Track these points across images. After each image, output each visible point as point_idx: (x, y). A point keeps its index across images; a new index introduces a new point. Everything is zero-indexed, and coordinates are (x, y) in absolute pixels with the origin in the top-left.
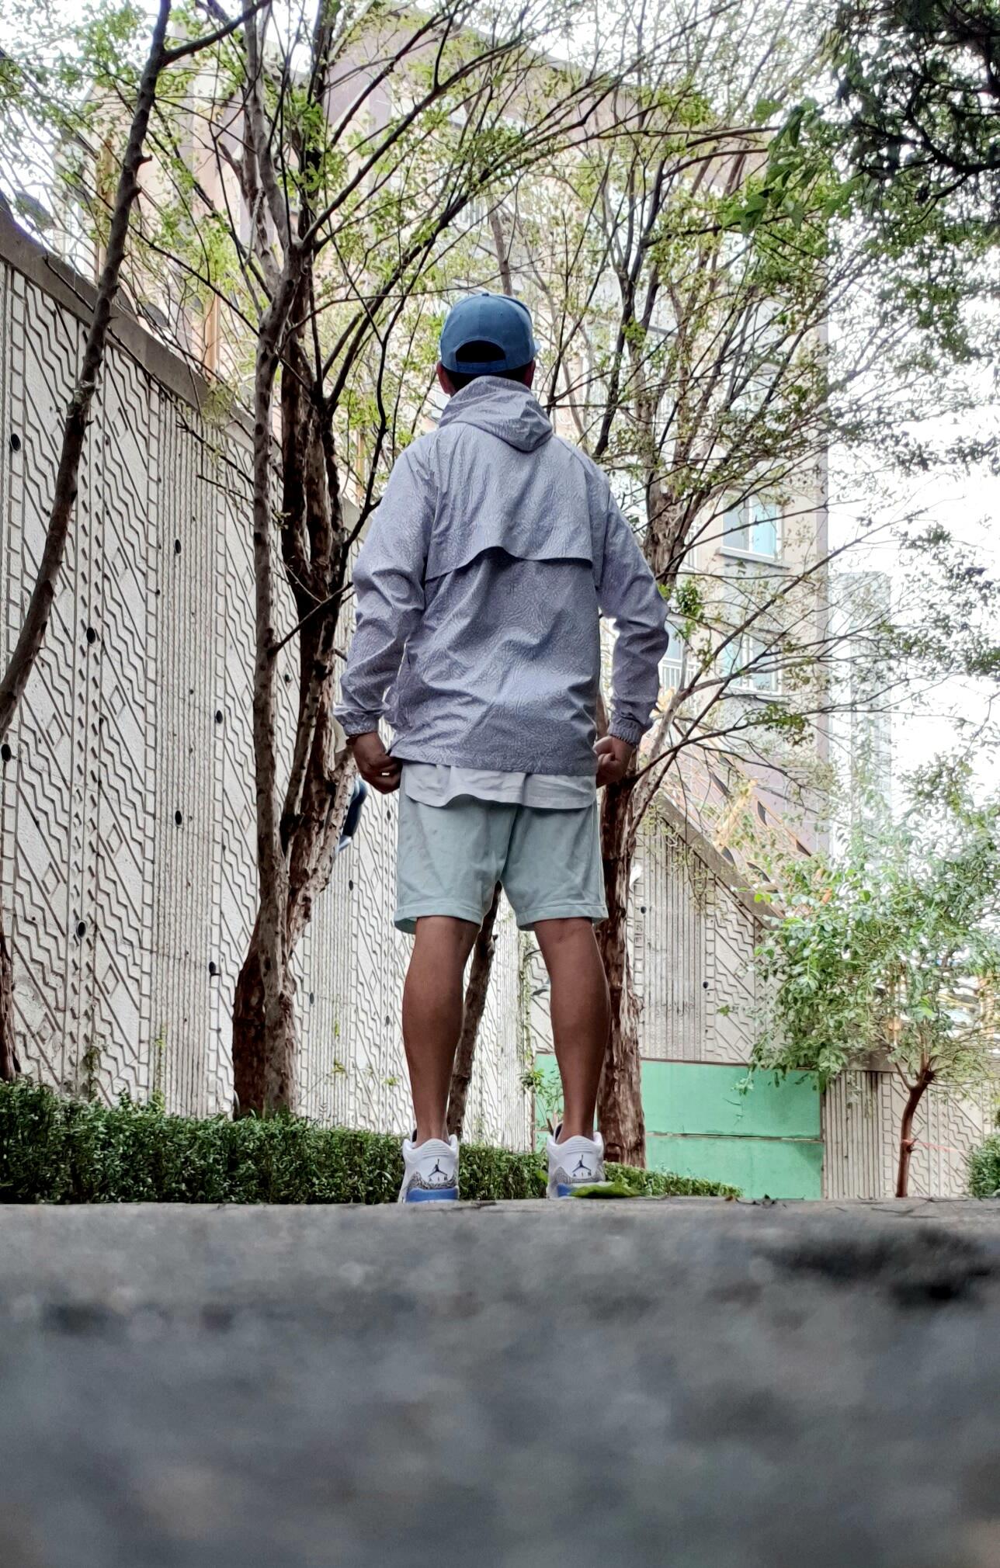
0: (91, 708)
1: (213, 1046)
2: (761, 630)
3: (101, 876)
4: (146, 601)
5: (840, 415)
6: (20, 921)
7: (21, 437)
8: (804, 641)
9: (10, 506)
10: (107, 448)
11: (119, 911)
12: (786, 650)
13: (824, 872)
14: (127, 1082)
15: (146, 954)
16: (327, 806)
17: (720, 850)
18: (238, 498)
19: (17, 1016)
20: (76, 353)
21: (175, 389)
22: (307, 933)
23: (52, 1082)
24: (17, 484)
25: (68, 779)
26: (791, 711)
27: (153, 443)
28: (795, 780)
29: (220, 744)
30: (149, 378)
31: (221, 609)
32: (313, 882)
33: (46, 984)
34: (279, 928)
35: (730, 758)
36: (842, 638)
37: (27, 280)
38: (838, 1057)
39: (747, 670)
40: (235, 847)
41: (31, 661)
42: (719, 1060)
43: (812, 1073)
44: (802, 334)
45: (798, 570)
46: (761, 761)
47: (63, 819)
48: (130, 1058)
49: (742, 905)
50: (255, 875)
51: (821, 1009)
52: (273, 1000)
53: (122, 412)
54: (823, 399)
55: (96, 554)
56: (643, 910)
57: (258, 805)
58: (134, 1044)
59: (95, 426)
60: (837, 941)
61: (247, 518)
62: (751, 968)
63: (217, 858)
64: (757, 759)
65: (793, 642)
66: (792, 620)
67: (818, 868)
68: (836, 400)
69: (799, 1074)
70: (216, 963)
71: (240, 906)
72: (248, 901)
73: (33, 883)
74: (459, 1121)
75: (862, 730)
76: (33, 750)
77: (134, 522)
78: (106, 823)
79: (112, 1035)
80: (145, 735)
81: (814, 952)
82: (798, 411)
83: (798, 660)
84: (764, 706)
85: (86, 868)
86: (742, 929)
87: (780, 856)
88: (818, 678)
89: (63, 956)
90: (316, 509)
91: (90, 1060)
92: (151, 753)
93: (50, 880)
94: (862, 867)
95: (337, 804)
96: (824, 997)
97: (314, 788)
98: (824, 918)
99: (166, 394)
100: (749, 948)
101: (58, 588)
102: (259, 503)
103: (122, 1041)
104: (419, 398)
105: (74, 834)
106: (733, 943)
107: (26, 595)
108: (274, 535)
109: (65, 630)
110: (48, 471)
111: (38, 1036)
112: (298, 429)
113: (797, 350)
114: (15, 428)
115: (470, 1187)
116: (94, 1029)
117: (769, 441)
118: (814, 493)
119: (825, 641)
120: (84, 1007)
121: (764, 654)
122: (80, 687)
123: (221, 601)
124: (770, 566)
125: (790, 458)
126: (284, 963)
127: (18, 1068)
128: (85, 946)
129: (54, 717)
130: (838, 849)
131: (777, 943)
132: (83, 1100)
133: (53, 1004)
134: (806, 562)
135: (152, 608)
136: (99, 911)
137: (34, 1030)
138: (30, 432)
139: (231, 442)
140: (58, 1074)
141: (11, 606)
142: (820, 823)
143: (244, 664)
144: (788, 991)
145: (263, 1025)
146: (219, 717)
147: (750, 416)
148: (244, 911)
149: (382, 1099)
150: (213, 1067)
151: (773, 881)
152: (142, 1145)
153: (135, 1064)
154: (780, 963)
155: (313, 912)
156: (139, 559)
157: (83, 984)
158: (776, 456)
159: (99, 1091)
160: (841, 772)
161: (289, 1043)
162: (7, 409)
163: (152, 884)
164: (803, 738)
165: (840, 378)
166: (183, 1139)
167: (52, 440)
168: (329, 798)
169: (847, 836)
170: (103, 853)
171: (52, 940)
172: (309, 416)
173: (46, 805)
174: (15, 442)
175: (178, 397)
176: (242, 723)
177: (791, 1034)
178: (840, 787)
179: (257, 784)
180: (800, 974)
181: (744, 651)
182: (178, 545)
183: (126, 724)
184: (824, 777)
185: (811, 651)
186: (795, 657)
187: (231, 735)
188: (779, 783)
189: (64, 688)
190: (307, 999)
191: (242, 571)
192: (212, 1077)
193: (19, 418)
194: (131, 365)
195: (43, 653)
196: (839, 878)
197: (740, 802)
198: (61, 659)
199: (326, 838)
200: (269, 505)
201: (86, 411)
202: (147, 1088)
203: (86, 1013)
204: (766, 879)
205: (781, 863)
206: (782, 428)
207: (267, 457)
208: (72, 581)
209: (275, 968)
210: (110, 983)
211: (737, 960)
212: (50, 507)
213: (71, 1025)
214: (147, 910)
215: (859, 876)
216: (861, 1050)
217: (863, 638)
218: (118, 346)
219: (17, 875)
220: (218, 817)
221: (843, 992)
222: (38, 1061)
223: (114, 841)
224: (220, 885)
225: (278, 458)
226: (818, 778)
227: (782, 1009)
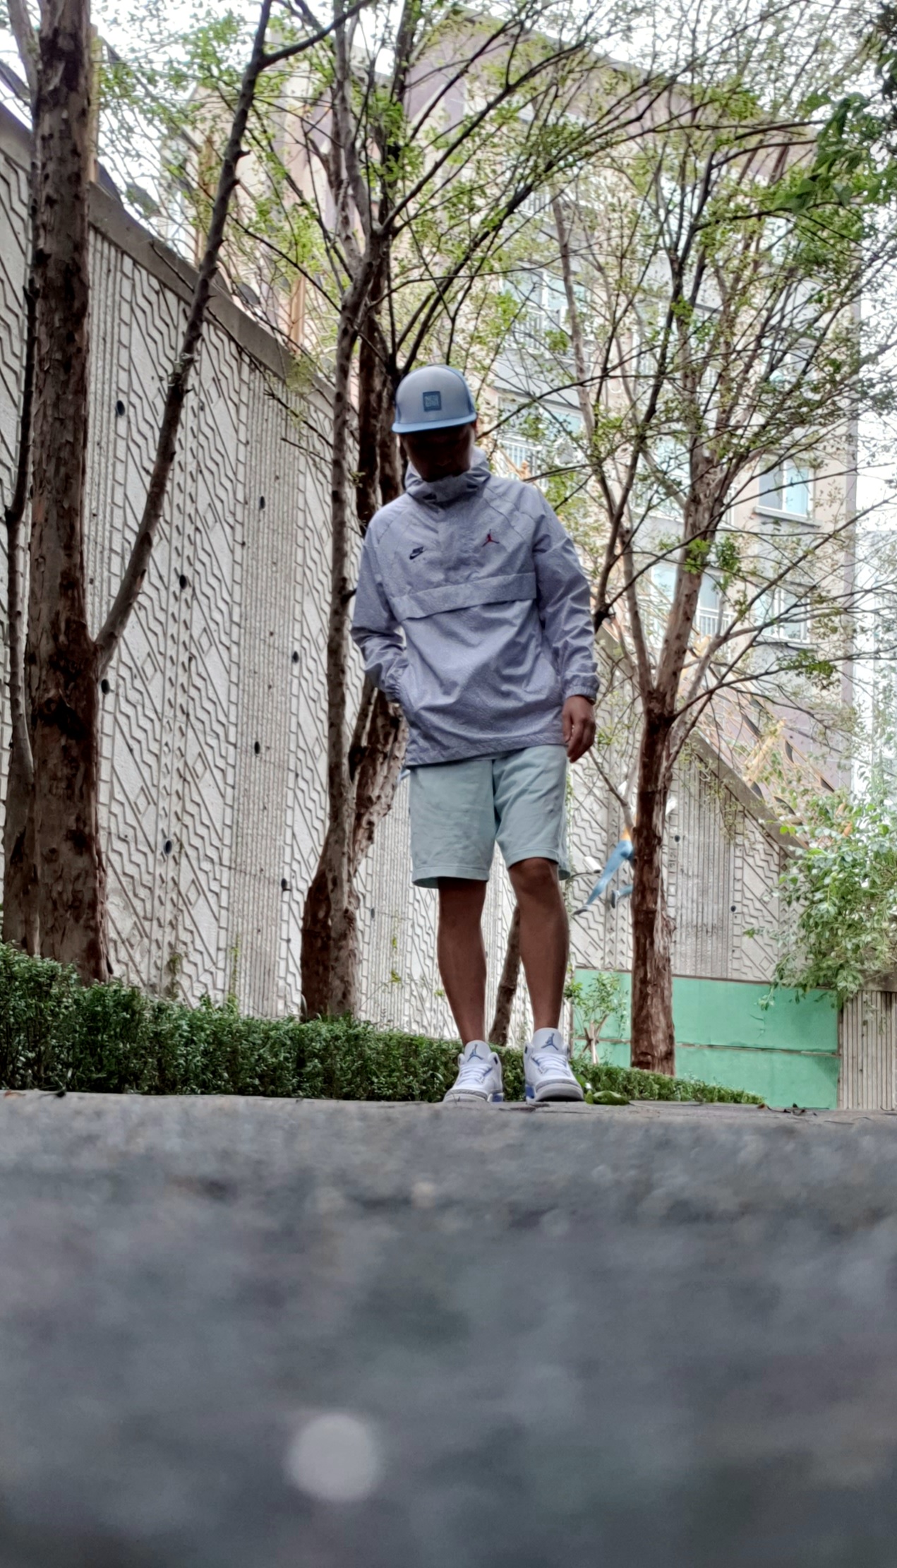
0: (181, 648)
1: (283, 955)
2: (792, 583)
3: (187, 799)
4: (232, 552)
5: (872, 386)
6: (114, 839)
7: (125, 403)
8: (834, 594)
9: (114, 465)
10: (201, 414)
11: (202, 831)
12: (817, 602)
13: (846, 807)
14: (206, 985)
15: (225, 870)
16: (391, 739)
17: (749, 785)
18: (317, 459)
19: (110, 924)
20: (176, 328)
21: (264, 361)
22: (370, 854)
23: (141, 985)
24: (121, 445)
25: (159, 710)
26: (820, 657)
27: (243, 409)
28: (821, 721)
29: (295, 681)
30: (240, 350)
31: (300, 560)
32: (376, 808)
33: (136, 895)
34: (346, 849)
35: (761, 700)
36: (867, 592)
37: (135, 262)
38: (855, 978)
39: (778, 620)
40: (307, 774)
41: (130, 605)
42: (744, 977)
43: (830, 992)
44: (838, 310)
45: (829, 528)
46: (790, 704)
47: (154, 747)
48: (208, 965)
49: (769, 835)
50: (325, 801)
51: (840, 932)
52: (339, 914)
53: (216, 381)
54: (856, 372)
55: (190, 509)
56: (677, 839)
57: (330, 738)
58: (213, 951)
59: (191, 394)
60: (857, 871)
61: (325, 476)
62: (776, 894)
63: (291, 785)
64: (786, 702)
65: (824, 594)
66: (822, 574)
67: (840, 802)
68: (865, 372)
69: (818, 992)
70: (288, 879)
71: (310, 828)
72: (318, 824)
73: (127, 804)
74: (505, 1028)
75: (884, 677)
76: (129, 685)
77: (225, 481)
78: (193, 750)
79: (193, 942)
80: (229, 673)
81: (835, 880)
82: (833, 382)
83: (827, 611)
84: (794, 653)
85: (173, 792)
86: (768, 858)
87: (806, 792)
88: (845, 628)
89: (151, 870)
90: (388, 470)
91: (173, 965)
92: (234, 688)
93: (142, 802)
94: (882, 802)
95: (400, 737)
96: (843, 923)
97: (380, 722)
98: (844, 849)
99: (256, 365)
100: (774, 876)
101: (155, 540)
102: (337, 464)
103: (201, 948)
104: (484, 368)
105: (163, 760)
106: (759, 871)
107: (126, 545)
108: (350, 494)
109: (161, 577)
110: (148, 433)
111: (128, 943)
112: (373, 397)
113: (833, 326)
114: (121, 395)
115: (514, 1088)
116: (177, 938)
117: (804, 409)
118: (844, 457)
119: (852, 594)
120: (169, 917)
121: (795, 606)
122: (172, 629)
123: (300, 552)
124: (803, 524)
125: (824, 425)
126: (349, 881)
127: (110, 971)
128: (171, 862)
129: (149, 655)
130: (859, 786)
131: (801, 871)
132: (168, 1001)
133: (141, 914)
134: (836, 521)
135: (238, 559)
136: (184, 830)
137: (124, 936)
138: (134, 399)
139: (312, 408)
140: (144, 976)
141: (113, 556)
142: (843, 762)
143: (320, 610)
144: (809, 916)
145: (329, 937)
146: (295, 657)
147: (788, 387)
148: (314, 833)
149: (435, 1006)
150: (282, 974)
151: (798, 814)
152: (220, 1043)
153: (213, 969)
154: (803, 889)
155: (376, 835)
156: (227, 514)
157: (169, 896)
158: (811, 423)
159: (180, 993)
160: (863, 715)
161: (352, 954)
162: (114, 379)
163: (232, 807)
164: (831, 683)
165: (874, 350)
166: (257, 1038)
167: (153, 406)
168: (393, 731)
169: (868, 774)
170: (189, 778)
171: (142, 856)
172: (384, 384)
173: (139, 734)
174: (120, 408)
175: (266, 368)
176: (318, 662)
177: (811, 956)
178: (862, 729)
179: (330, 718)
180: (821, 901)
181: (776, 602)
182: (262, 501)
183: (213, 664)
184: (847, 720)
185: (839, 603)
186: (824, 608)
187: (306, 674)
188: (808, 725)
189: (158, 629)
190: (368, 913)
191: (319, 524)
192: (281, 983)
193: (124, 386)
194: (225, 339)
195: (141, 598)
196: (860, 812)
197: (769, 741)
198: (156, 603)
199: (390, 768)
200: (345, 466)
201: (185, 380)
202: (223, 991)
203: (171, 923)
204: (792, 812)
205: (806, 798)
206: (817, 397)
207: (345, 423)
208: (167, 533)
209: (342, 886)
210: (193, 895)
211: (763, 887)
212: (151, 468)
213: (156, 933)
214: (227, 831)
215: (879, 811)
216: (878, 972)
217: (888, 591)
218: (214, 322)
219: (112, 797)
220: (293, 747)
221: (861, 918)
222: (127, 965)
223: (199, 768)
224: (293, 809)
225: (355, 423)
226: (843, 720)
227: (803, 932)
